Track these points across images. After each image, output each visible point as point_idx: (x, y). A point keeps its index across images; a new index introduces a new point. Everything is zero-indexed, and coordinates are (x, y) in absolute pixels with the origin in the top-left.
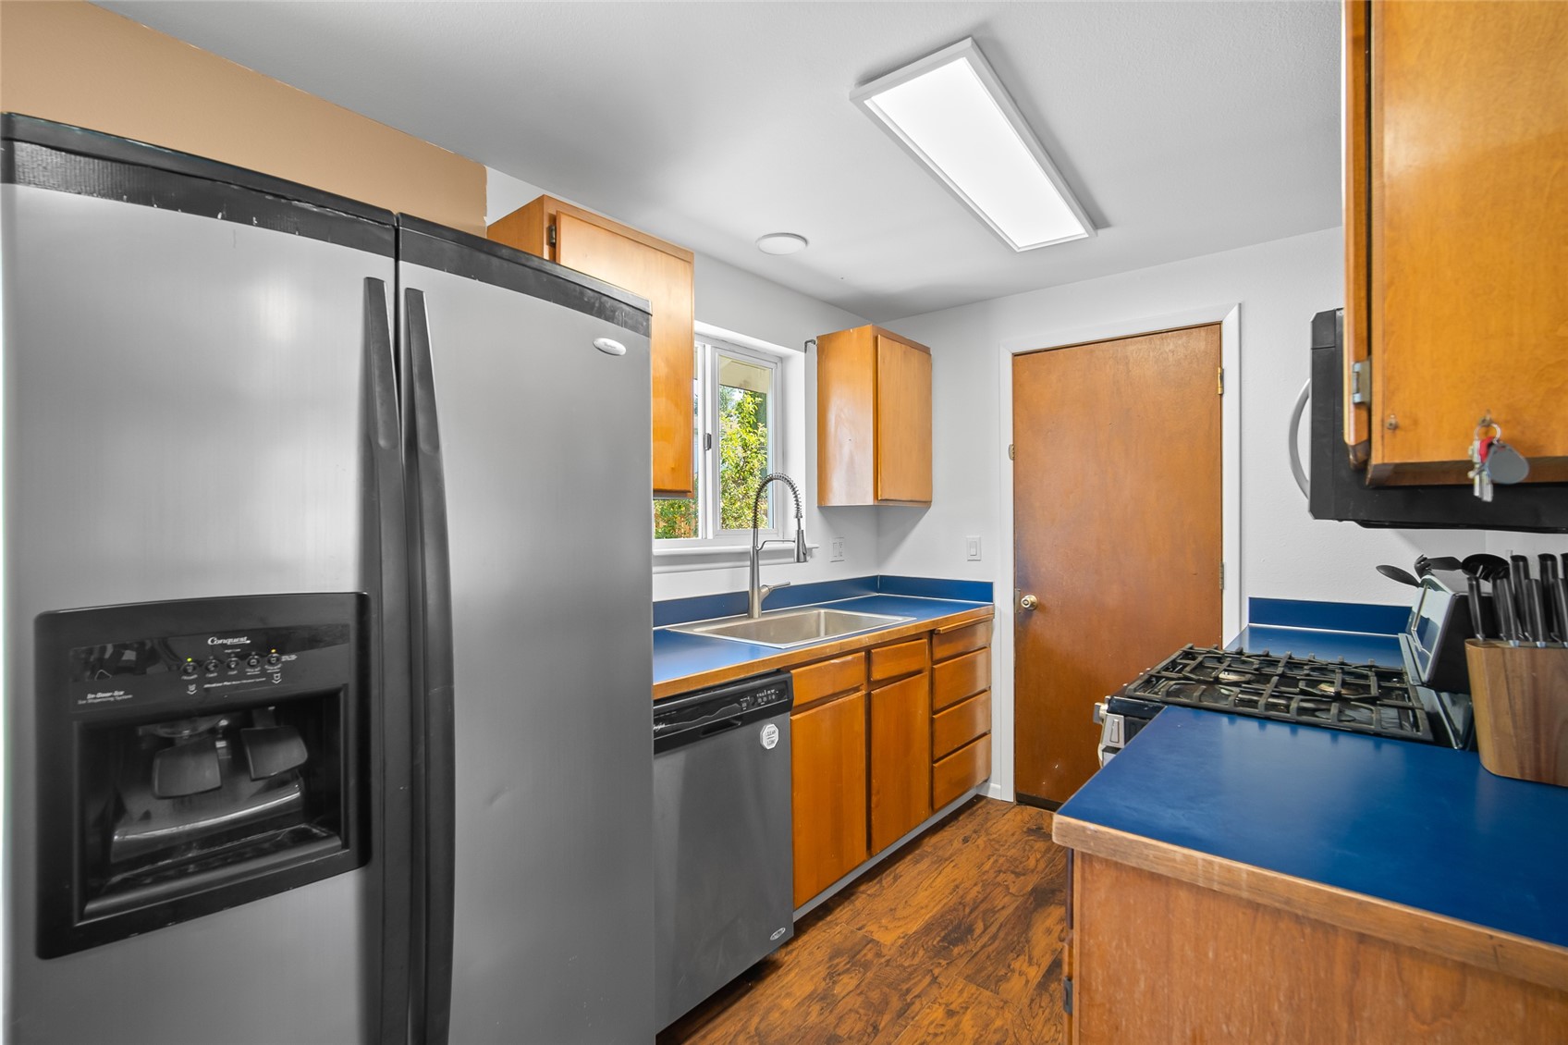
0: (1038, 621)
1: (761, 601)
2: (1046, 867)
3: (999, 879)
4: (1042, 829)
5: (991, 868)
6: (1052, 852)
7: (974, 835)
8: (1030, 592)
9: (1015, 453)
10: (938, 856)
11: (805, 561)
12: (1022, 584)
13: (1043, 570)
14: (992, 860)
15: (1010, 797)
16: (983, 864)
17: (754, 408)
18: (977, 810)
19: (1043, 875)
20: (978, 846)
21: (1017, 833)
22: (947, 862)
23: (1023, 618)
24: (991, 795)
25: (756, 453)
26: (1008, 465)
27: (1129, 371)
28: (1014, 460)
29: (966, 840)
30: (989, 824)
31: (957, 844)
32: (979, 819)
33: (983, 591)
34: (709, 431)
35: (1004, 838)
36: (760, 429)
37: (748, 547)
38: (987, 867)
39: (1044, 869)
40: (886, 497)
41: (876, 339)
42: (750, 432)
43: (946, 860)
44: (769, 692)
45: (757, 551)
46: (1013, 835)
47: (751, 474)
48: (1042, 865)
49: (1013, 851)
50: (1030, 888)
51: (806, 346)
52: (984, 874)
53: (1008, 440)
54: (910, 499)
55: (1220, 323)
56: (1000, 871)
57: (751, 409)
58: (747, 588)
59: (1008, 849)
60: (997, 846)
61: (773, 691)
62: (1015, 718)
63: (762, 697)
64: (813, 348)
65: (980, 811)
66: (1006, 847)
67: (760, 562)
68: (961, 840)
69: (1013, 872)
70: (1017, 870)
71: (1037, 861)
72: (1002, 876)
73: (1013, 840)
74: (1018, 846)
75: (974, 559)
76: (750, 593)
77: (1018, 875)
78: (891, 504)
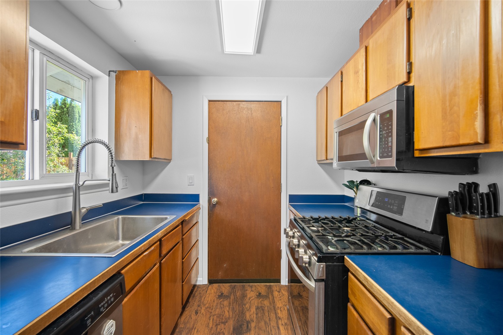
0: (218, 209)
1: (81, 218)
2: (233, 313)
3: (218, 330)
4: (223, 294)
5: (213, 325)
6: (231, 305)
7: (199, 308)
8: (215, 197)
9: (209, 141)
10: (188, 329)
11: (117, 191)
12: (211, 194)
13: (220, 188)
14: (211, 320)
15: (206, 282)
16: (208, 324)
17: (56, 115)
18: (195, 294)
19: (234, 319)
20: (203, 314)
21: (215, 300)
22: (193, 330)
23: (212, 207)
24: (198, 283)
25: (56, 135)
26: (206, 145)
27: (252, 114)
28: (209, 143)
29: (196, 313)
30: (203, 299)
31: (194, 317)
32: (198, 298)
33: (195, 198)
34: (37, 107)
35: (211, 305)
36: (59, 125)
37: (72, 184)
38: (211, 325)
39: (233, 315)
40: (154, 157)
41: (151, 79)
42: (52, 126)
43: (192, 329)
44: (109, 298)
45: (79, 187)
46: (214, 301)
47: (53, 145)
48: (231, 313)
49: (218, 310)
50: (232, 329)
51: (109, 73)
52: (211, 330)
53: (206, 135)
54: (164, 158)
55: (281, 102)
56: (217, 325)
57: (53, 115)
58: (70, 209)
59: (215, 310)
60: (210, 311)
61: (111, 295)
62: (208, 249)
63: (103, 306)
64: (113, 75)
65: (196, 294)
66: (214, 309)
67: (81, 193)
68: (194, 314)
69: (222, 323)
70: (223, 321)
71: (228, 312)
72: (219, 327)
73: (215, 304)
74: (218, 307)
75: (191, 184)
76: (73, 213)
77: (224, 323)
78: (156, 160)
